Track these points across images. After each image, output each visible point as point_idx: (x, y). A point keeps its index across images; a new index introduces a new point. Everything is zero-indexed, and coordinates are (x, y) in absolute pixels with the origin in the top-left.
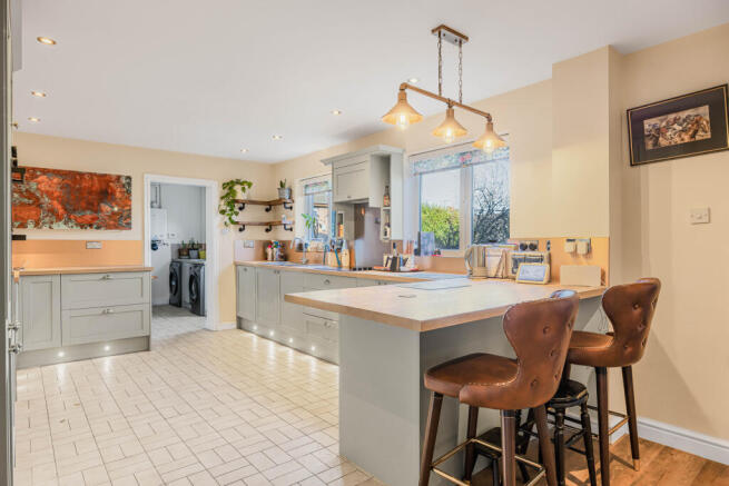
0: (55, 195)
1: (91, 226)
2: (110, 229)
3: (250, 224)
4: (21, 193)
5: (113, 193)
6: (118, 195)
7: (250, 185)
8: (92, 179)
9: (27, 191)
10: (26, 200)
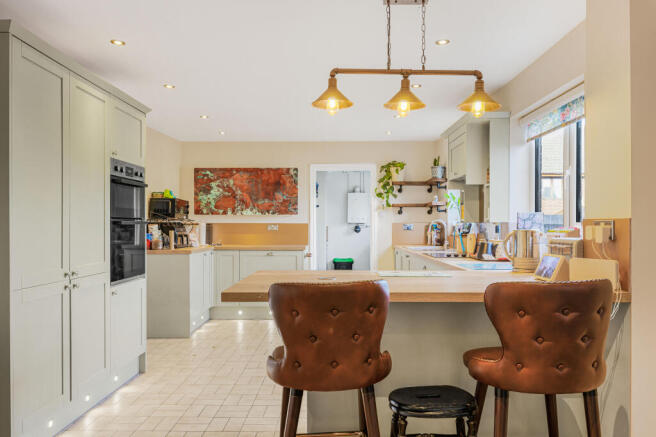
0: (245, 187)
1: (268, 212)
2: (282, 213)
3: (406, 206)
4: (223, 187)
5: (284, 183)
6: (288, 185)
7: (402, 166)
8: (269, 173)
9: (227, 186)
10: (227, 193)
